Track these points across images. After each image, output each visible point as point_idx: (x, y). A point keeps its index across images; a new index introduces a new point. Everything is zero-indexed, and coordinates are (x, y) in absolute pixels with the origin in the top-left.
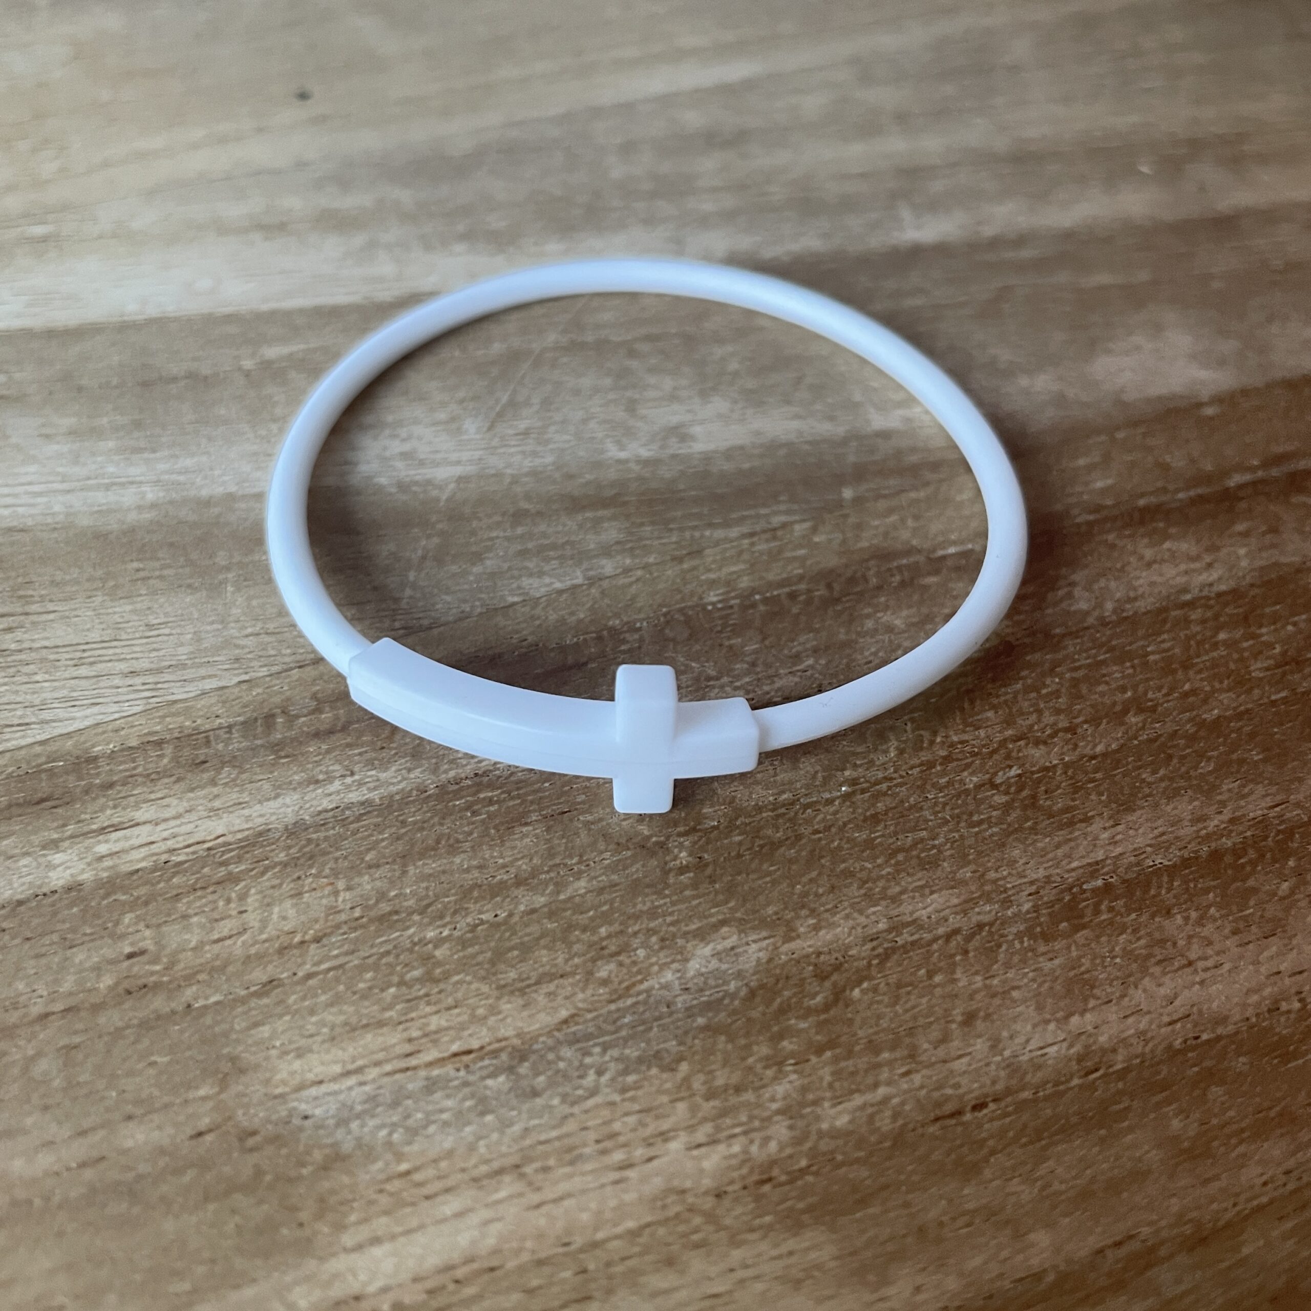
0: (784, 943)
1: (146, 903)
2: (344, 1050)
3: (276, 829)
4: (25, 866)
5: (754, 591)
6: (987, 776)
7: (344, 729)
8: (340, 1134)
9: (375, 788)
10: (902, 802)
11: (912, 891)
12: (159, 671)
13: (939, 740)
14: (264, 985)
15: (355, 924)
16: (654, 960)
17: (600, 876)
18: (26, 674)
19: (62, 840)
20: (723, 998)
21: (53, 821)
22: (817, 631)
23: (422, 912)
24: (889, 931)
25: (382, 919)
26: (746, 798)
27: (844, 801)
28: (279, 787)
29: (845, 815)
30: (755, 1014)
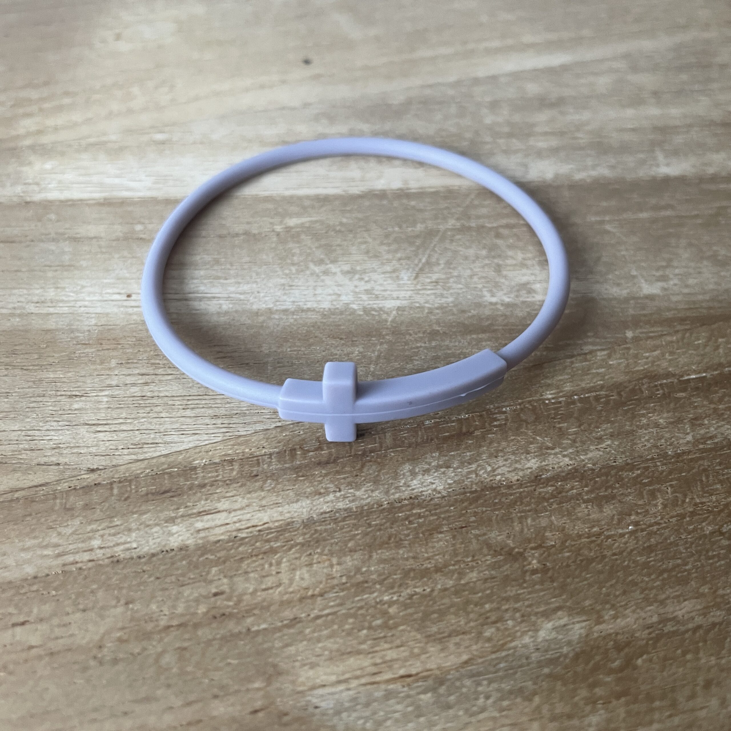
0: (596, 625)
1: (224, 562)
2: (338, 666)
3: (297, 521)
4: (156, 532)
5: (574, 393)
6: (717, 527)
7: (335, 461)
8: (335, 720)
9: (353, 501)
10: (666, 539)
11: (673, 598)
12: (231, 416)
13: (687, 500)
14: (292, 620)
15: (342, 587)
16: (517, 628)
17: (485, 571)
18: (156, 412)
19: (176, 518)
20: (559, 657)
21: (172, 505)
22: (612, 422)
23: (381, 583)
24: (659, 622)
25: (358, 585)
26: (572, 528)
27: (631, 536)
28: (299, 495)
29: (632, 545)
30: (579, 669)
